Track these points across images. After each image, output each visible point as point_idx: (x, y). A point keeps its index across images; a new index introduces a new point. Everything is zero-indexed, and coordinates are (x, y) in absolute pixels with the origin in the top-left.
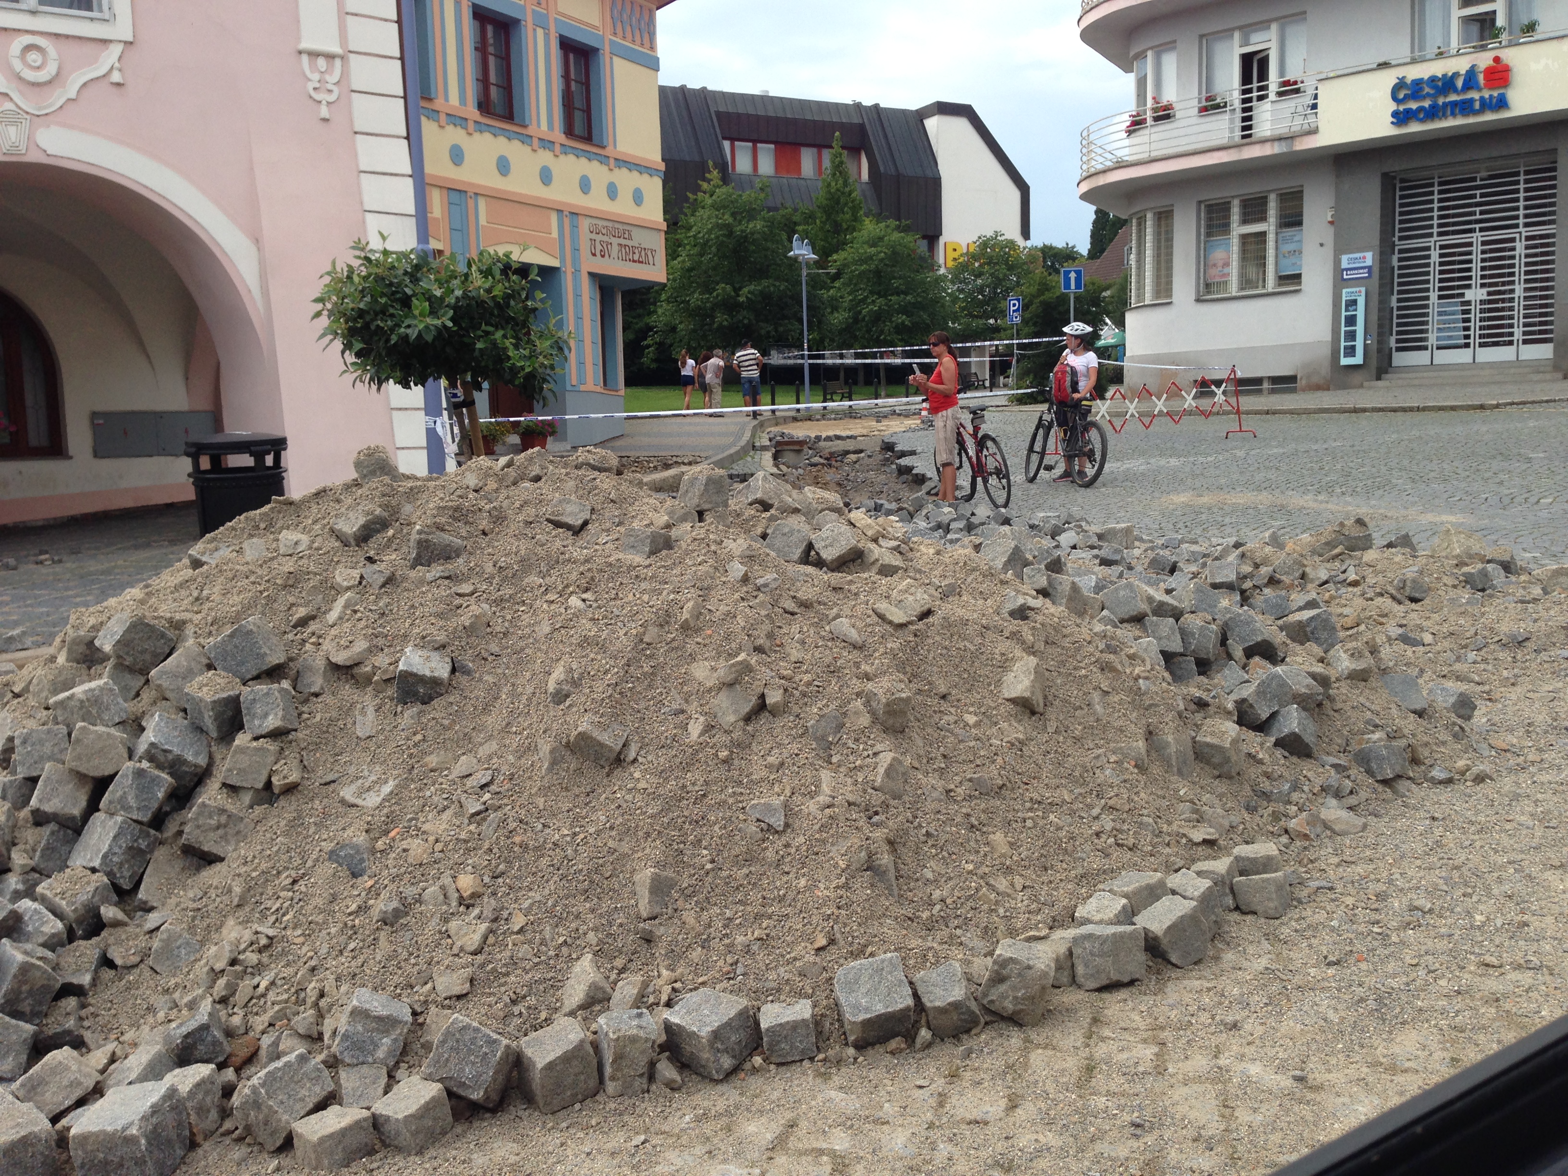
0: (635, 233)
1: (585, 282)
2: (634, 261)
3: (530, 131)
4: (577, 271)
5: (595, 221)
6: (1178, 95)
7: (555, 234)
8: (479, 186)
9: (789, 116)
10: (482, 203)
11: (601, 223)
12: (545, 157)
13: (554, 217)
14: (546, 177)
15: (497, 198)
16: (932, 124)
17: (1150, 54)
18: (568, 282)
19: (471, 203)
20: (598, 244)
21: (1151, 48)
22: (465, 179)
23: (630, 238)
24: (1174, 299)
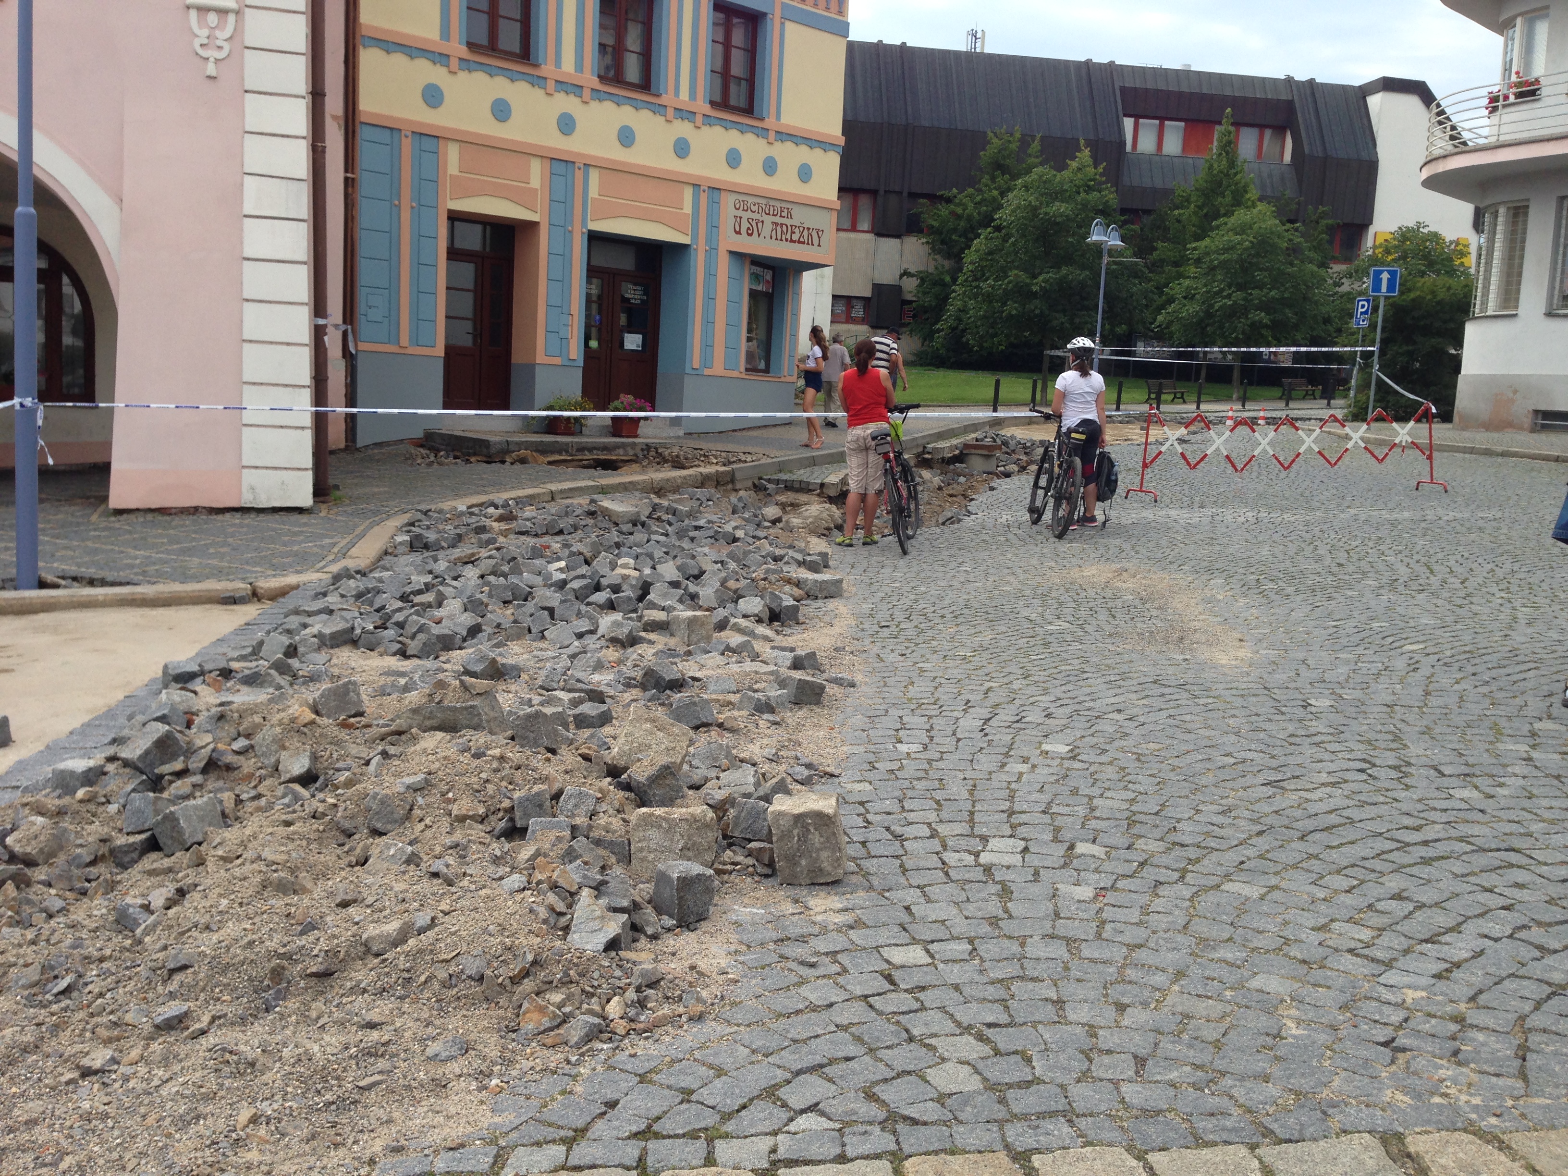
0: (796, 211)
1: (724, 264)
2: (792, 241)
3: (664, 100)
4: (712, 250)
5: (742, 198)
6: (1546, 68)
7: (688, 209)
8: (589, 156)
9: (1205, 91)
10: (594, 177)
11: (751, 200)
12: (683, 129)
13: (688, 193)
14: (682, 149)
15: (611, 169)
16: (1375, 102)
17: (1519, 21)
18: (698, 262)
19: (579, 175)
20: (744, 221)
21: (1521, 14)
22: (575, 149)
23: (790, 216)
24: (1521, 311)
